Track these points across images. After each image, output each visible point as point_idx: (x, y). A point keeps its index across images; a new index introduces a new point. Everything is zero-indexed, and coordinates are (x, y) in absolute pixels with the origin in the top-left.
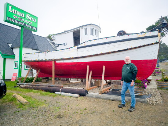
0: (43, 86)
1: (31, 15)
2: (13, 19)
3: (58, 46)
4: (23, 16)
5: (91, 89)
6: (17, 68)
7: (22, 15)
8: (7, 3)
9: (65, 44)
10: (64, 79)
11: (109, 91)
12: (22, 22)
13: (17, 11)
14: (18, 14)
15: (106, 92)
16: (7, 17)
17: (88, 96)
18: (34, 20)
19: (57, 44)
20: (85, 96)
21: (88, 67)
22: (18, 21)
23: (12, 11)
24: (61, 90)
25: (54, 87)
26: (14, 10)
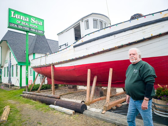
0: (41, 96)
1: (36, 18)
2: (16, 24)
3: (60, 47)
4: (28, 20)
5: (95, 101)
6: (32, 75)
7: (26, 19)
8: (9, 9)
9: (66, 45)
10: (70, 86)
11: (119, 105)
12: (26, 27)
13: (20, 16)
14: (22, 19)
15: (115, 108)
16: (10, 23)
17: (85, 114)
18: (39, 23)
19: (59, 46)
20: (82, 113)
21: (89, 71)
22: (21, 26)
23: (15, 17)
24: (55, 102)
25: (51, 97)
26: (17, 15)
